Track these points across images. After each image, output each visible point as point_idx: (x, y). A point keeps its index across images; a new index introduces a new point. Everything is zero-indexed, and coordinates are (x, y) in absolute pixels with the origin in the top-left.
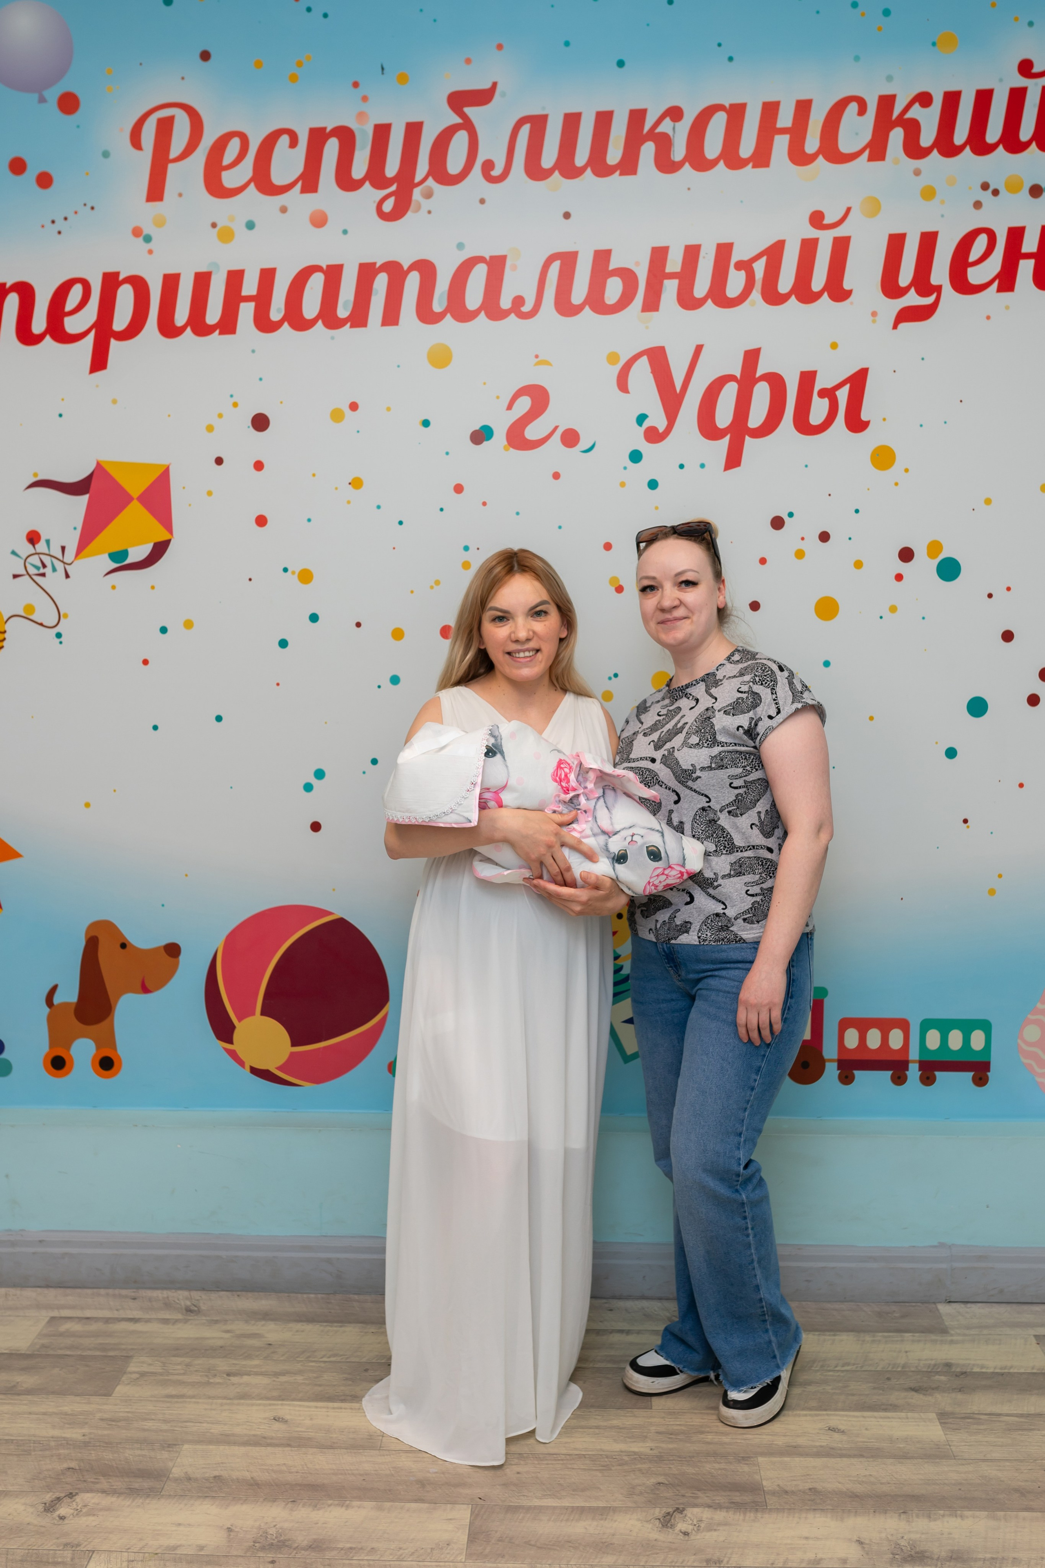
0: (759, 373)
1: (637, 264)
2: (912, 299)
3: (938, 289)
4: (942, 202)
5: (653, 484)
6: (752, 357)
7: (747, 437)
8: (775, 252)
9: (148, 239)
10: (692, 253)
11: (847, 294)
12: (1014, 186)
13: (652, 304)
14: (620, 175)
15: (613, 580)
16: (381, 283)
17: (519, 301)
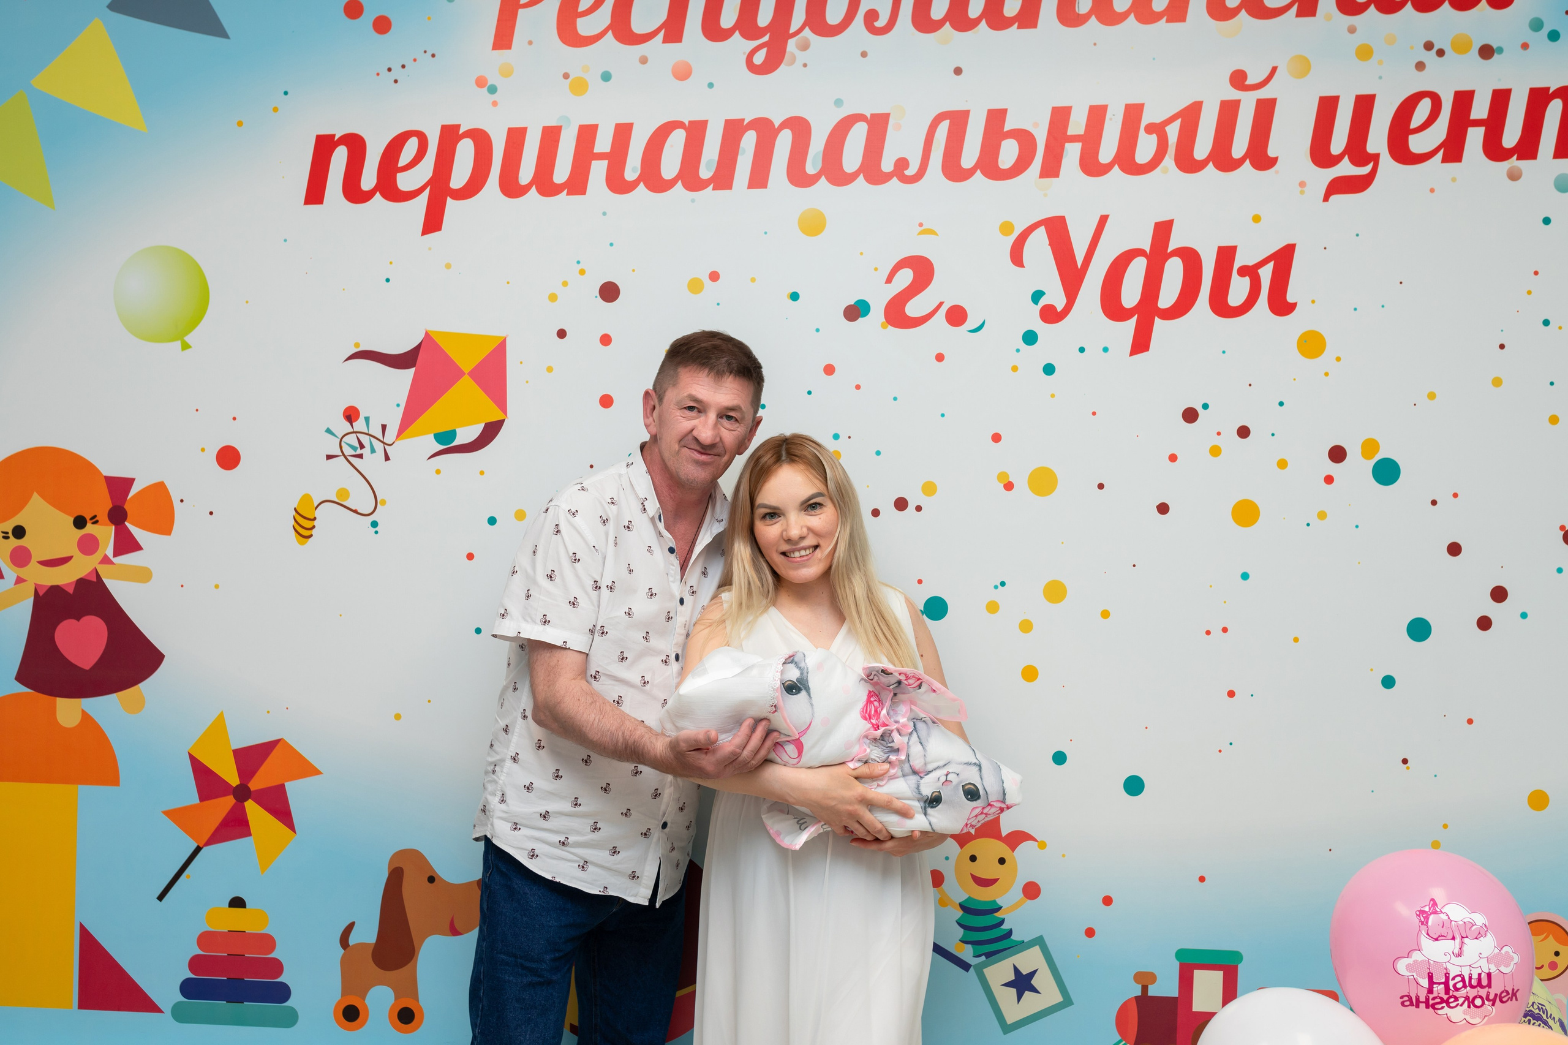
0: (1170, 250)
1: (1036, 125)
2: (1346, 168)
3: (1375, 158)
4: (1380, 62)
5: (1049, 369)
6: (1163, 230)
7: (1157, 319)
8: (1190, 116)
9: (492, 90)
10: (1097, 114)
11: (1271, 163)
12: (1461, 46)
13: (1051, 169)
14: (1019, 28)
15: (1002, 476)
16: (749, 141)
17: (902, 164)
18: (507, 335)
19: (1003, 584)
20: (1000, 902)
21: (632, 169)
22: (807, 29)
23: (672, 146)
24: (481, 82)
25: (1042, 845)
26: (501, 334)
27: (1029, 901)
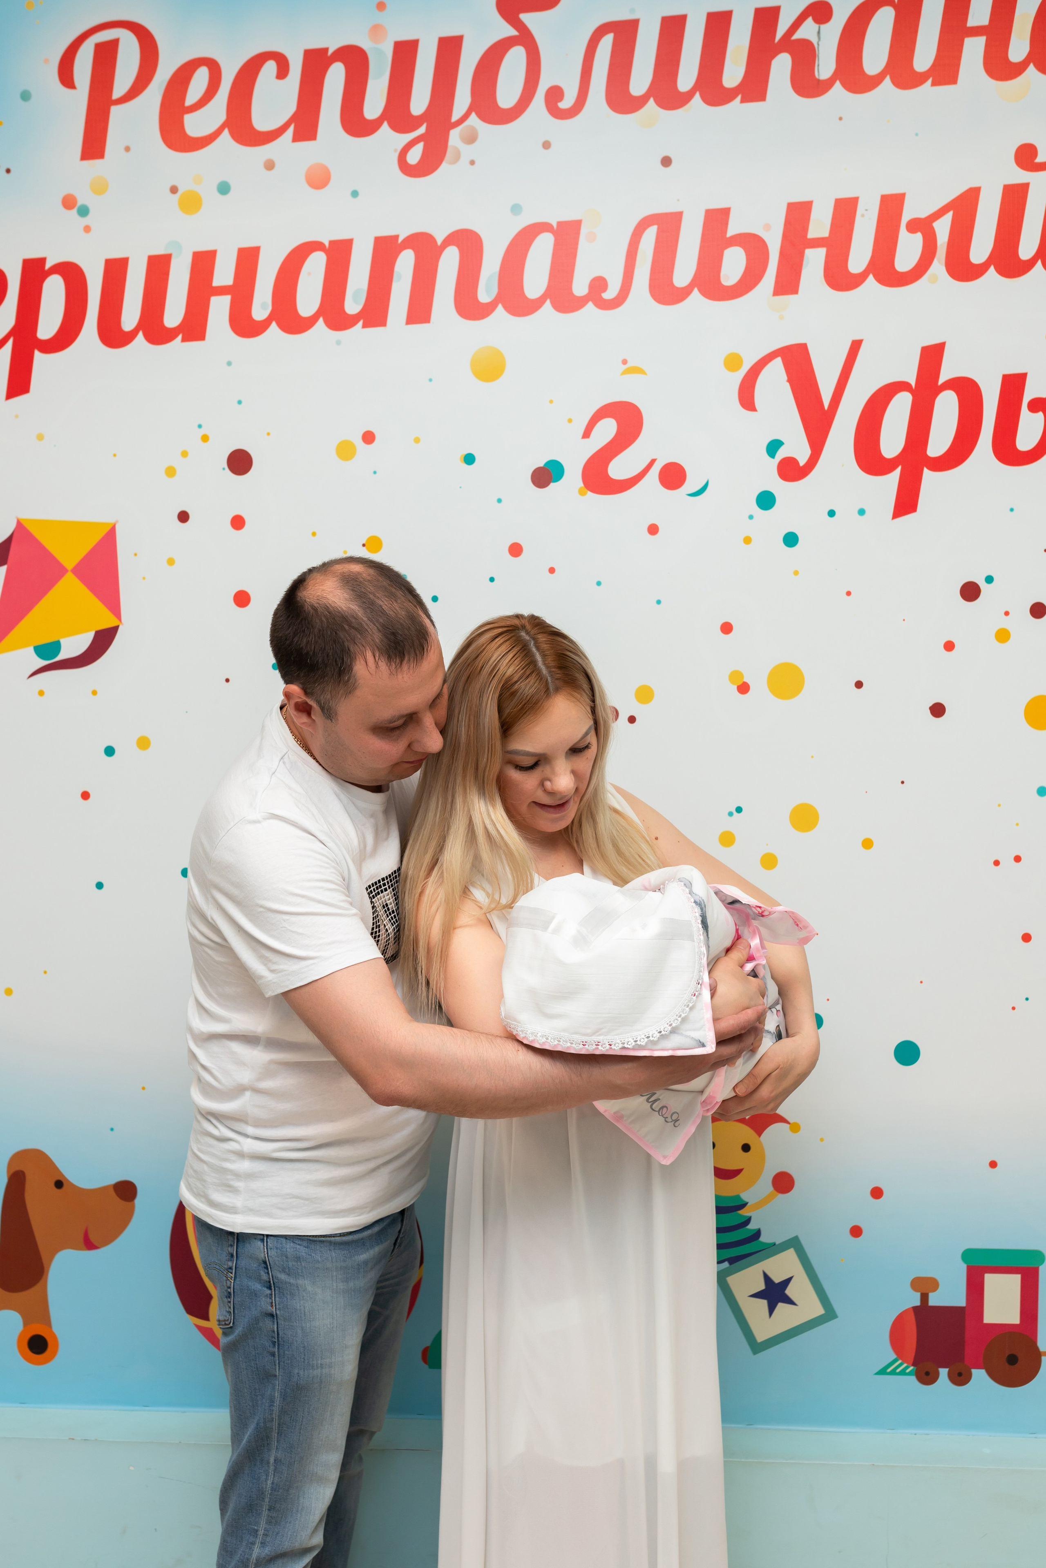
0: (941, 381)
1: (767, 227)
5: (791, 540)
6: (932, 356)
7: (926, 472)
8: (965, 205)
9: (84, 212)
10: (845, 210)
13: (788, 284)
14: (742, 101)
15: (735, 675)
16: (405, 262)
17: (598, 284)
18: (117, 522)
19: (739, 810)
20: (745, 1196)
21: (261, 308)
22: (473, 116)
23: (309, 274)
24: (69, 202)
25: (795, 1128)
26: (109, 519)
27: (781, 1196)
